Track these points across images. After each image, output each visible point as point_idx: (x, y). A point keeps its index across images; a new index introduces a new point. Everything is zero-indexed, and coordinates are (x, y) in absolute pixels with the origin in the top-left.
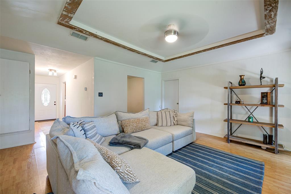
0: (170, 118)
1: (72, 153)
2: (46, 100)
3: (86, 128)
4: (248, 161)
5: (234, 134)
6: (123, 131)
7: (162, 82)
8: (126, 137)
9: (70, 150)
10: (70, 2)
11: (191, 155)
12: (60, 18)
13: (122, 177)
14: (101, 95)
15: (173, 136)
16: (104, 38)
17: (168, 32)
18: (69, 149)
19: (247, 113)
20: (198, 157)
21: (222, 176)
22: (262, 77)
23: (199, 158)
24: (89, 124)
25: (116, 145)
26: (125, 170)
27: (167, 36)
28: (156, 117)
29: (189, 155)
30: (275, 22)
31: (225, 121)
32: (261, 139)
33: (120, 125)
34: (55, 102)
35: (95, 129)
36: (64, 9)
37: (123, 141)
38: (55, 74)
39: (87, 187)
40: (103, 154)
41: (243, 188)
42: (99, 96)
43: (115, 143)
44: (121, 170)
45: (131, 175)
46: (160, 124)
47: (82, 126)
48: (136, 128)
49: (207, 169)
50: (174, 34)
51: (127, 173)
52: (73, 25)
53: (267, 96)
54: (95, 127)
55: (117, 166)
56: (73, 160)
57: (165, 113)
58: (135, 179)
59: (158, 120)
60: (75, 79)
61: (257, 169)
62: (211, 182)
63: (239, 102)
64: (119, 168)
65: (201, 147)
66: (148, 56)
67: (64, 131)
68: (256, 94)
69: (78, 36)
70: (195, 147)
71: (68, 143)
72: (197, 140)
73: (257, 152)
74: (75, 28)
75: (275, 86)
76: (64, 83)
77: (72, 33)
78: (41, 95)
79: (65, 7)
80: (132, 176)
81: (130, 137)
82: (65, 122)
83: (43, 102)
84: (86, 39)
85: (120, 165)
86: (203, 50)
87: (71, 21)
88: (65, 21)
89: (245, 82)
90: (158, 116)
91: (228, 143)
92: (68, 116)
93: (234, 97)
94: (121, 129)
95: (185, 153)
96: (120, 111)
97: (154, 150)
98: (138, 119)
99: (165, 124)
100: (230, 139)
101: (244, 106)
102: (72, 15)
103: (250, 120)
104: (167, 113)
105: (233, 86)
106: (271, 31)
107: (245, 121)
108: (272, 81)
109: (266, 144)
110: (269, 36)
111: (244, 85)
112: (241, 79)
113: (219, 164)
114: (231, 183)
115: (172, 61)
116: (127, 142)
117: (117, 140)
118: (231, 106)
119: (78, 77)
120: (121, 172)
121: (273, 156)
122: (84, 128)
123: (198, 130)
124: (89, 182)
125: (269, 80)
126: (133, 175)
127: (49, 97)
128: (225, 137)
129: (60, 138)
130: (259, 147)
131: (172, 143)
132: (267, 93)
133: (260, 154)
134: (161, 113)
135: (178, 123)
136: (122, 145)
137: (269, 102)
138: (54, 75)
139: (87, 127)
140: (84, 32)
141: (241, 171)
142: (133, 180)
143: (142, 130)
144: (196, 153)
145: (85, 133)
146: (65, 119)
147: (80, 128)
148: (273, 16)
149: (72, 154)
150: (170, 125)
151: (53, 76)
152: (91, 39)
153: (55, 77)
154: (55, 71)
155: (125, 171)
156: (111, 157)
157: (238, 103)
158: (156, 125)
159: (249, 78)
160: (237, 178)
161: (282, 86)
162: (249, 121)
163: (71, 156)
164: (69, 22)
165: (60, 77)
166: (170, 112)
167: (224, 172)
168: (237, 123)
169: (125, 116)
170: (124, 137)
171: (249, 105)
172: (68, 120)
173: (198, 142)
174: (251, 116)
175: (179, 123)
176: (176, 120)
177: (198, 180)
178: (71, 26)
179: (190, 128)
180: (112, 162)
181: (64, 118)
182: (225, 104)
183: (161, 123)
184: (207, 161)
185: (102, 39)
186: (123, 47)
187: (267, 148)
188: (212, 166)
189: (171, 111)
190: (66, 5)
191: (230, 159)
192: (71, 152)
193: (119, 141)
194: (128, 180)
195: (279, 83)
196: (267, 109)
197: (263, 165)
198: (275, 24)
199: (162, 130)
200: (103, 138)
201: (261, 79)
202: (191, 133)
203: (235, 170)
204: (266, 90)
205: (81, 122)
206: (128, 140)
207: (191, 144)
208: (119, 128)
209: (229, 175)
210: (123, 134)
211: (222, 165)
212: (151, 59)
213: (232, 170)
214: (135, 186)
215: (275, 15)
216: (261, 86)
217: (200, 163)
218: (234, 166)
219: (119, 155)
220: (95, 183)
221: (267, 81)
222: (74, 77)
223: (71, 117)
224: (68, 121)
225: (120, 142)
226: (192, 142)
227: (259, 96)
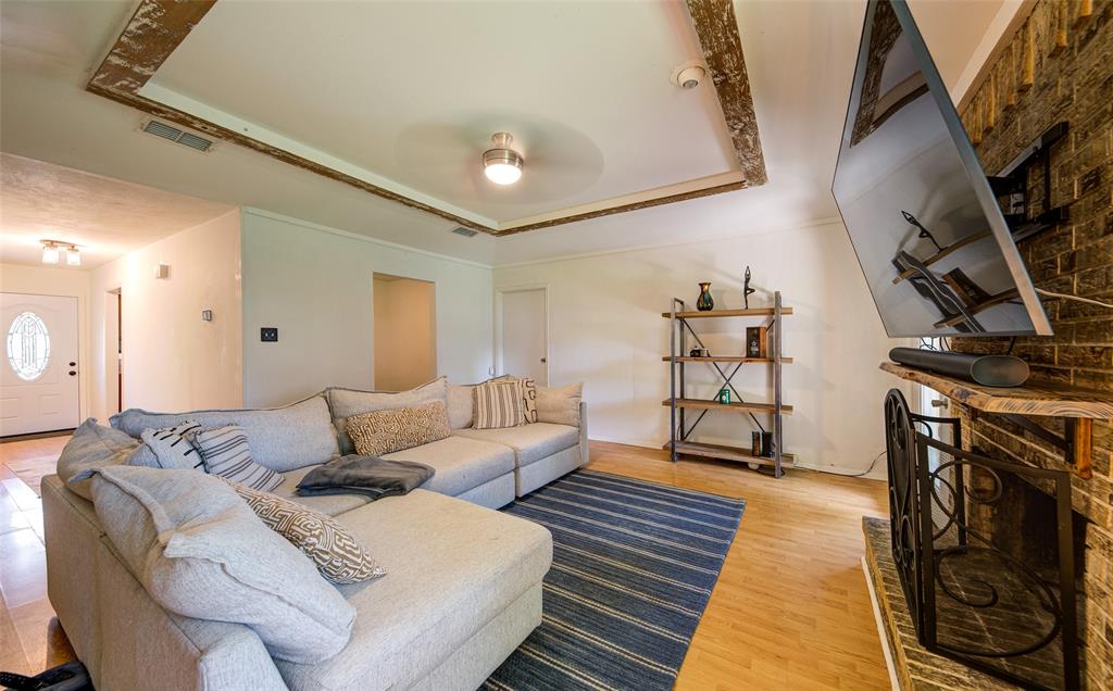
0: (515, 402)
1: (151, 510)
2: (30, 358)
3: (204, 447)
4: (710, 500)
5: (691, 439)
6: (353, 451)
7: (494, 294)
8: (359, 466)
9: (142, 505)
10: (140, 32)
11: (569, 503)
12: (96, 74)
13: (325, 564)
14: (269, 335)
15: (516, 454)
16: (276, 150)
17: (491, 155)
18: (139, 501)
19: (718, 380)
20: (587, 504)
21: (639, 543)
22: (748, 290)
23: (588, 507)
24: (218, 432)
25: (322, 492)
26: (334, 546)
27: (489, 164)
28: (469, 401)
29: (563, 501)
30: (761, 156)
31: (665, 403)
32: (748, 445)
33: (342, 431)
34: (73, 364)
35: (244, 446)
36: (115, 48)
37: (347, 477)
38: (73, 259)
39: (200, 580)
40: (264, 512)
41: (683, 564)
42: (263, 340)
43: (318, 485)
44: (318, 546)
45: (355, 559)
46: (482, 422)
47: (192, 438)
48: (399, 437)
49: (605, 532)
50: (509, 163)
51: (341, 552)
52: (151, 101)
53: (758, 336)
54: (242, 440)
55: (309, 534)
56: (154, 527)
57: (499, 388)
58: (368, 568)
59: (475, 411)
60: (161, 280)
61: (726, 517)
62: (607, 560)
63: (699, 351)
64: (314, 540)
65: (601, 478)
66: (444, 217)
67: (118, 457)
68: (735, 332)
69: (173, 135)
70: (583, 481)
71: (135, 487)
72: (593, 460)
73: (736, 478)
74: (158, 111)
75: (775, 311)
76: (112, 292)
77: (146, 125)
78: (6, 339)
79: (119, 44)
80: (359, 561)
81: (374, 463)
82: (120, 429)
83: (16, 365)
84: (206, 146)
85: (317, 533)
86: (604, 211)
87: (142, 86)
88: (118, 84)
89: (710, 300)
90: (475, 398)
91: (673, 460)
92: (132, 410)
93: (690, 338)
94: (347, 445)
95: (553, 499)
96: (340, 389)
97: (454, 496)
98: (408, 411)
99: (496, 420)
100: (677, 450)
101: (711, 363)
102: (146, 71)
103: (724, 398)
104: (506, 389)
105: (686, 310)
106: (756, 176)
107: (714, 402)
108: (770, 299)
109: (759, 456)
110: (756, 189)
111: (709, 309)
112: (703, 293)
113: (638, 515)
114: (657, 557)
115: (520, 233)
116: (359, 479)
117: (325, 475)
118: (682, 364)
119: (173, 273)
120: (321, 551)
121: (768, 483)
122: (197, 446)
123: (596, 433)
124: (205, 567)
125: (764, 296)
126: (363, 559)
127: (43, 345)
128: (665, 448)
129: (106, 473)
130: (743, 466)
131: (513, 474)
132: (758, 329)
133: (741, 481)
134: (487, 388)
135: (537, 419)
136: (342, 491)
137: (764, 352)
138: (69, 263)
139: (209, 440)
140: (198, 125)
141: (688, 526)
142: (362, 573)
143: (420, 444)
144: (584, 495)
145: (202, 463)
146: (120, 421)
147: (184, 446)
148: (751, 143)
149: (149, 514)
150: (512, 424)
151: (61, 266)
152: (224, 149)
153: (72, 268)
154: (73, 247)
155: (336, 549)
156: (290, 515)
157: (696, 354)
158: (471, 425)
159: (723, 292)
160: (672, 544)
161: (789, 312)
162: (721, 402)
163: (147, 519)
164: (135, 89)
165: (94, 270)
166: (516, 385)
167: (646, 533)
168: (695, 409)
169: (359, 403)
170: (352, 465)
171: (719, 359)
172: (131, 423)
173: (598, 467)
174: (728, 387)
175: (540, 418)
176: (531, 407)
177: (558, 555)
178: (143, 101)
179: (572, 430)
180: (293, 527)
181: (116, 417)
182: (664, 359)
183: (485, 420)
184: (610, 513)
185: (268, 151)
186: (349, 183)
187: (761, 466)
188: (619, 522)
189: (516, 382)
190: (123, 39)
191: (667, 500)
192: (147, 509)
193: (332, 477)
194: (345, 574)
195: (785, 304)
196: (760, 368)
197: (742, 507)
198: (762, 163)
199: (488, 440)
200: (276, 474)
201: (746, 294)
202: (573, 442)
203: (674, 526)
204: (759, 321)
205: (188, 426)
206: (363, 473)
207: (573, 472)
208: (339, 441)
209: (656, 540)
210: (349, 459)
211: (645, 518)
212: (456, 225)
213: (665, 527)
214: (368, 587)
215: (756, 141)
216: (746, 312)
217: (588, 521)
218: (674, 516)
219: (333, 516)
220: (223, 565)
221: (761, 299)
222: (156, 270)
223: (145, 413)
224: (131, 428)
225: (335, 480)
226: (578, 469)
227: (743, 337)
